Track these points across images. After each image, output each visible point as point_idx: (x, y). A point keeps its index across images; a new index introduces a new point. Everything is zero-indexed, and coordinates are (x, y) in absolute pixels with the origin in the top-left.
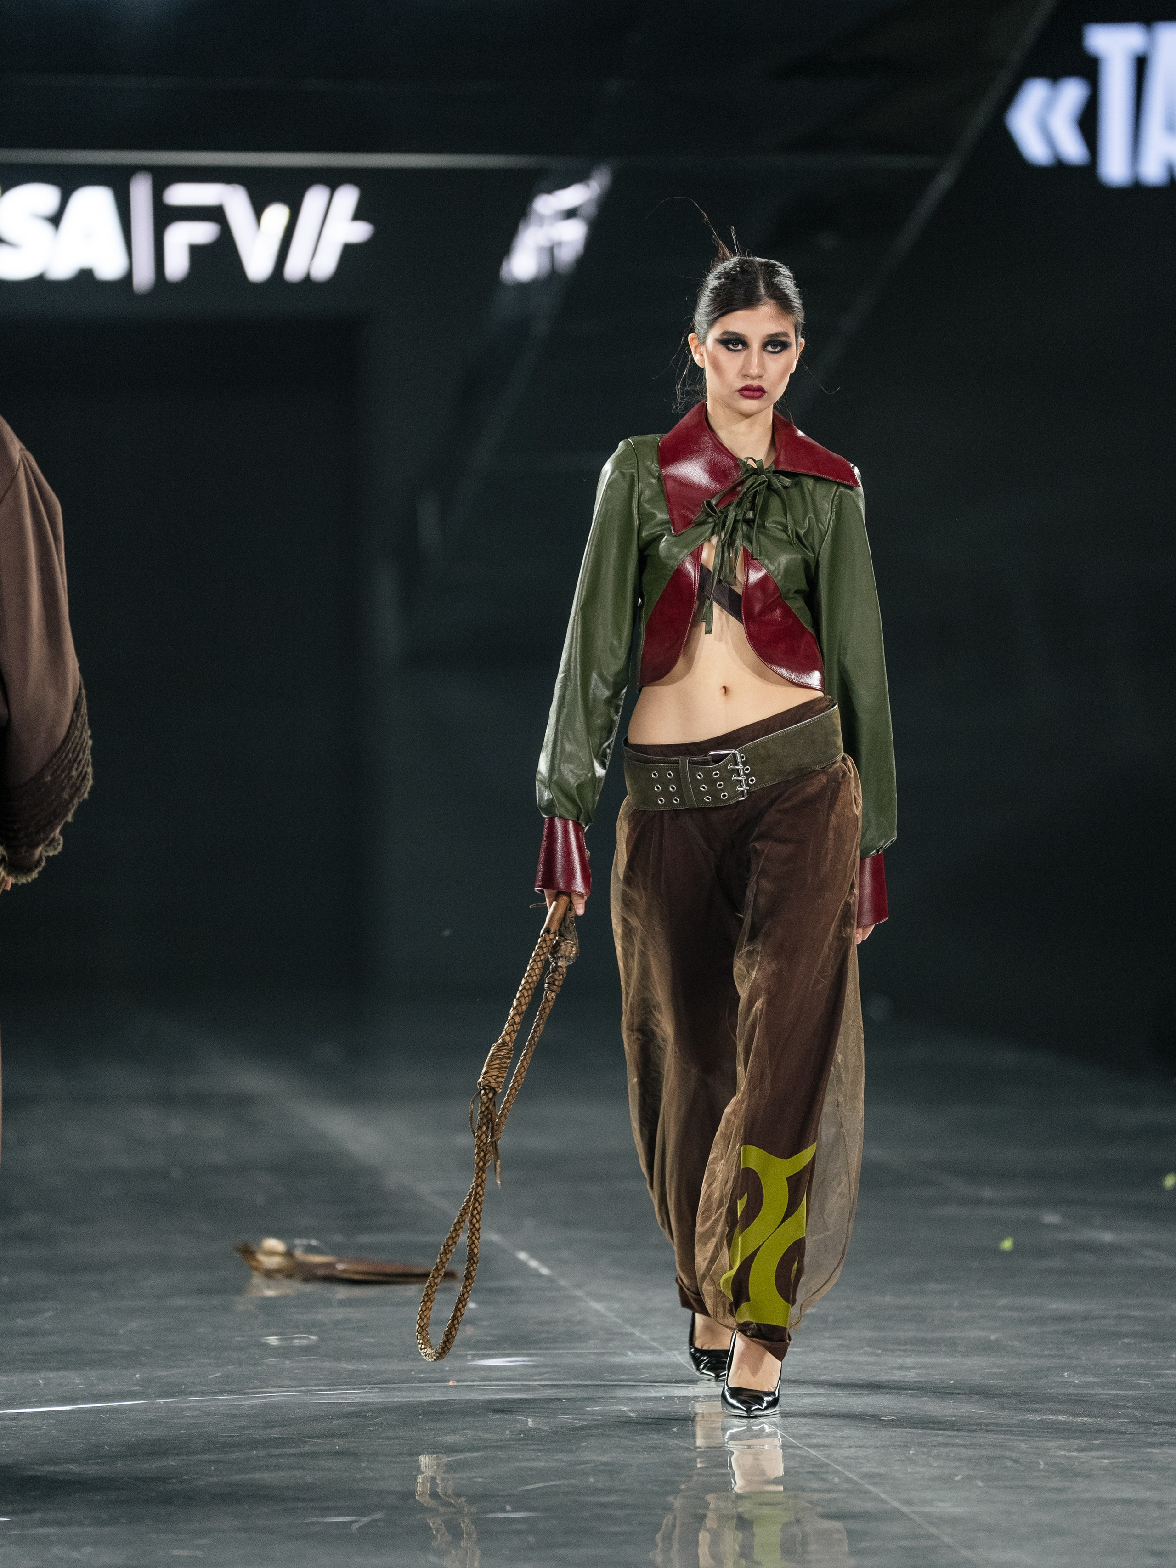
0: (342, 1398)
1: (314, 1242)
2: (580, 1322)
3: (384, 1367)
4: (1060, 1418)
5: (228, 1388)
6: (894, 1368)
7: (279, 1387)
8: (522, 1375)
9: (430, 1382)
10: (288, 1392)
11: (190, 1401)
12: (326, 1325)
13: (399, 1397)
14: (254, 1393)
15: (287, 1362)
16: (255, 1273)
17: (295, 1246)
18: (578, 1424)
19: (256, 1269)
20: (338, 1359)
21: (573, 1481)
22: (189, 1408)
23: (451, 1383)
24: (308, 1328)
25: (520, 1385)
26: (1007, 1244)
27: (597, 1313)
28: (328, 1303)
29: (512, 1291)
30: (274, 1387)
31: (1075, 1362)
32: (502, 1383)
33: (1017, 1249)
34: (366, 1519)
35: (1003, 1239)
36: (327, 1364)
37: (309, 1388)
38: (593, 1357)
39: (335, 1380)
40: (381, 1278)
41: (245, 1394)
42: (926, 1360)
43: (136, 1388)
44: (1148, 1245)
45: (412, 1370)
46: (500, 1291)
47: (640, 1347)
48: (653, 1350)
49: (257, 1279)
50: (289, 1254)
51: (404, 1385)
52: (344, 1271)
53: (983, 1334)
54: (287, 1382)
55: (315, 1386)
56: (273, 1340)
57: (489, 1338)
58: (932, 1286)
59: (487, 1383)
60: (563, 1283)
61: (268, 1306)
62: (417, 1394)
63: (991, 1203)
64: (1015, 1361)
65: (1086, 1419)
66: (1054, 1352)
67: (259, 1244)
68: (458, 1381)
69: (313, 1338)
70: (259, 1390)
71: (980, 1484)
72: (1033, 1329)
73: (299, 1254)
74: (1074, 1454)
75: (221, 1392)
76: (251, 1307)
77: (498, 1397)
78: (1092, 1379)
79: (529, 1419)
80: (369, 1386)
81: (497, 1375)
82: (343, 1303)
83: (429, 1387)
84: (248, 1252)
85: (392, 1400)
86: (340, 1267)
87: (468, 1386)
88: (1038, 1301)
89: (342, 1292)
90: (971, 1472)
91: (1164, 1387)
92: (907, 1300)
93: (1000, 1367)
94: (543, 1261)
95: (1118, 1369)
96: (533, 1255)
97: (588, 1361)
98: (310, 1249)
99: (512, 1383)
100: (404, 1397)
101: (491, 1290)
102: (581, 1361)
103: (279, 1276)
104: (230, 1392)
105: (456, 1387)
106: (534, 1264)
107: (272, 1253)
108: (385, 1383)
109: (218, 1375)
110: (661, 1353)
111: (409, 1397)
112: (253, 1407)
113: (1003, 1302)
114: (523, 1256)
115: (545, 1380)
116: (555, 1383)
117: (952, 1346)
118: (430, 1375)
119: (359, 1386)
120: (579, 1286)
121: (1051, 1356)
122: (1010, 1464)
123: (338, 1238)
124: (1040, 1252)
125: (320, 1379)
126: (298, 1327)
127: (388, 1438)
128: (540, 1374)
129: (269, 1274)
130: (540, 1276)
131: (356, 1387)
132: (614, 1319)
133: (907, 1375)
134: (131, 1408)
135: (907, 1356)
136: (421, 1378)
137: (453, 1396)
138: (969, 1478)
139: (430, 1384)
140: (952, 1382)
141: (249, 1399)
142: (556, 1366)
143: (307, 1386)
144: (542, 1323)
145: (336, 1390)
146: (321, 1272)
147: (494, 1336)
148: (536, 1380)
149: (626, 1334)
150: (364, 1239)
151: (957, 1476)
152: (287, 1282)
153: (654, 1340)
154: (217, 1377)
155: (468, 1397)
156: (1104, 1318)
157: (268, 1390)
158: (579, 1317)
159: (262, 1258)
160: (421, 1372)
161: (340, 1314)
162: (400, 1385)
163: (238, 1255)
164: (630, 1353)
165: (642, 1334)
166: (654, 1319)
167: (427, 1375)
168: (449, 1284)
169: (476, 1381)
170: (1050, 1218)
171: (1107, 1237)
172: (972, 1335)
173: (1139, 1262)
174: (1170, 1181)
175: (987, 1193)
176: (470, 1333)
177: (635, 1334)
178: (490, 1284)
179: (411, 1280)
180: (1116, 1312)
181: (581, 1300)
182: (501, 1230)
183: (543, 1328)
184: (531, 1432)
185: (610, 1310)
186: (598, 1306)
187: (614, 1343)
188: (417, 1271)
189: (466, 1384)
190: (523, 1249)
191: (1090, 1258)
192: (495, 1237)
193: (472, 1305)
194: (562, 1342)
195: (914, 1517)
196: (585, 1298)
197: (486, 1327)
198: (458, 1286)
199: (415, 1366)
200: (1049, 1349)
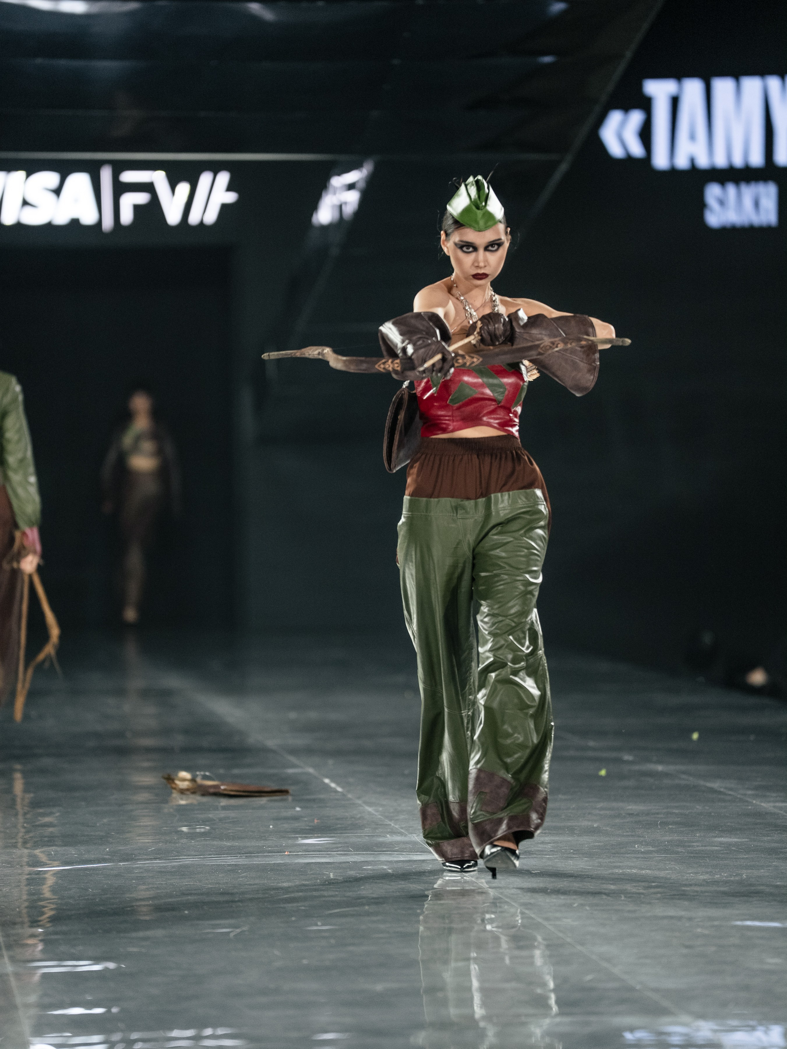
0: (224, 862)
1: (207, 774)
2: (359, 818)
3: (248, 844)
4: (633, 871)
5: (159, 856)
6: (538, 843)
7: (188, 856)
8: (327, 848)
9: (274, 852)
10: (193, 858)
11: (138, 864)
12: (215, 820)
13: (256, 861)
14: (174, 859)
15: (193, 842)
16: (174, 791)
17: (197, 775)
18: (359, 876)
19: (175, 789)
20: (221, 839)
21: (356, 908)
22: (137, 868)
23: (286, 853)
24: (204, 822)
25: (326, 854)
26: (603, 773)
27: (369, 813)
28: (216, 808)
29: (321, 801)
30: (185, 856)
31: (642, 839)
32: (315, 853)
33: (608, 774)
34: (238, 930)
35: (600, 769)
36: (215, 843)
37: (205, 856)
38: (367, 838)
39: (220, 852)
40: (246, 794)
41: (168, 859)
42: (557, 838)
43: (107, 857)
44: (684, 773)
45: (264, 846)
46: (314, 800)
47: (393, 832)
48: (402, 834)
49: (175, 794)
50: (193, 780)
51: (259, 854)
52: (225, 790)
53: (590, 823)
54: (193, 853)
55: (209, 855)
56: (185, 829)
57: (308, 828)
58: (561, 796)
59: (307, 853)
60: (350, 796)
61: (181, 810)
62: (267, 859)
63: (594, 749)
64: (607, 839)
65: (647, 871)
66: (630, 833)
67: (177, 775)
68: (290, 852)
69: (207, 828)
70: (178, 858)
71: (588, 908)
72: (617, 821)
73: (199, 780)
75: (155, 859)
76: (171, 810)
77: (313, 861)
78: (651, 849)
79: (331, 874)
80: (239, 855)
81: (313, 848)
82: (225, 808)
83: (274, 855)
84: (170, 779)
85: (253, 863)
86: (222, 787)
87: (296, 855)
88: (621, 804)
89: (224, 802)
90: (582, 902)
91: (692, 853)
93: (600, 842)
94: (338, 784)
95: (666, 843)
96: (333, 780)
97: (365, 840)
98: (205, 777)
99: (321, 853)
100: (259, 861)
101: (309, 800)
102: (360, 840)
103: (188, 793)
104: (159, 859)
105: (289, 855)
106: (333, 785)
107: (184, 780)
108: (249, 853)
109: (153, 849)
110: (406, 836)
111: (262, 861)
112: (173, 867)
113: (600, 805)
114: (327, 781)
115: (340, 851)
116: (345, 853)
117: (572, 831)
118: (275, 849)
119: (234, 855)
120: (359, 798)
121: (629, 836)
122: (604, 897)
123: (222, 771)
124: (622, 777)
125: (211, 851)
126: (198, 822)
128: (337, 848)
129: (182, 792)
130: (336, 792)
131: (232, 855)
132: (380, 816)
133: (546, 847)
134: (104, 868)
135: (547, 836)
136: (269, 850)
137: (288, 861)
138: (582, 905)
139: (274, 854)
140: (572, 851)
141: (171, 862)
142: (346, 843)
143: (204, 855)
144: (338, 819)
145: (220, 857)
146: (212, 790)
147: (310, 826)
148: (334, 851)
149: (387, 825)
150: (236, 771)
151: (574, 904)
152: (192, 796)
153: (402, 828)
154: (152, 850)
155: (296, 861)
156: (658, 814)
157: (182, 857)
158: (359, 816)
159: (177, 782)
160: (269, 847)
161: (222, 814)
162: (258, 855)
163: (165, 781)
164: (388, 836)
165: (396, 825)
166: (402, 817)
167: (272, 849)
168: (285, 797)
169: (301, 852)
170: (627, 757)
171: (660, 768)
172: (583, 824)
173: (677, 781)
174: (695, 736)
175: (591, 743)
176: (297, 825)
177: (391, 825)
178: (308, 797)
179: (263, 794)
180: (665, 810)
181: (360, 805)
182: (314, 767)
183: (338, 822)
184: (332, 881)
185: (377, 811)
186: (370, 809)
187: (380, 830)
188: (266, 789)
189: (295, 853)
190: (327, 777)
191: (651, 780)
192: (311, 770)
193: (298, 809)
194: (350, 830)
195: (550, 927)
196: (364, 805)
197: (306, 821)
198: (290, 798)
199: (266, 843)
200: (627, 832)
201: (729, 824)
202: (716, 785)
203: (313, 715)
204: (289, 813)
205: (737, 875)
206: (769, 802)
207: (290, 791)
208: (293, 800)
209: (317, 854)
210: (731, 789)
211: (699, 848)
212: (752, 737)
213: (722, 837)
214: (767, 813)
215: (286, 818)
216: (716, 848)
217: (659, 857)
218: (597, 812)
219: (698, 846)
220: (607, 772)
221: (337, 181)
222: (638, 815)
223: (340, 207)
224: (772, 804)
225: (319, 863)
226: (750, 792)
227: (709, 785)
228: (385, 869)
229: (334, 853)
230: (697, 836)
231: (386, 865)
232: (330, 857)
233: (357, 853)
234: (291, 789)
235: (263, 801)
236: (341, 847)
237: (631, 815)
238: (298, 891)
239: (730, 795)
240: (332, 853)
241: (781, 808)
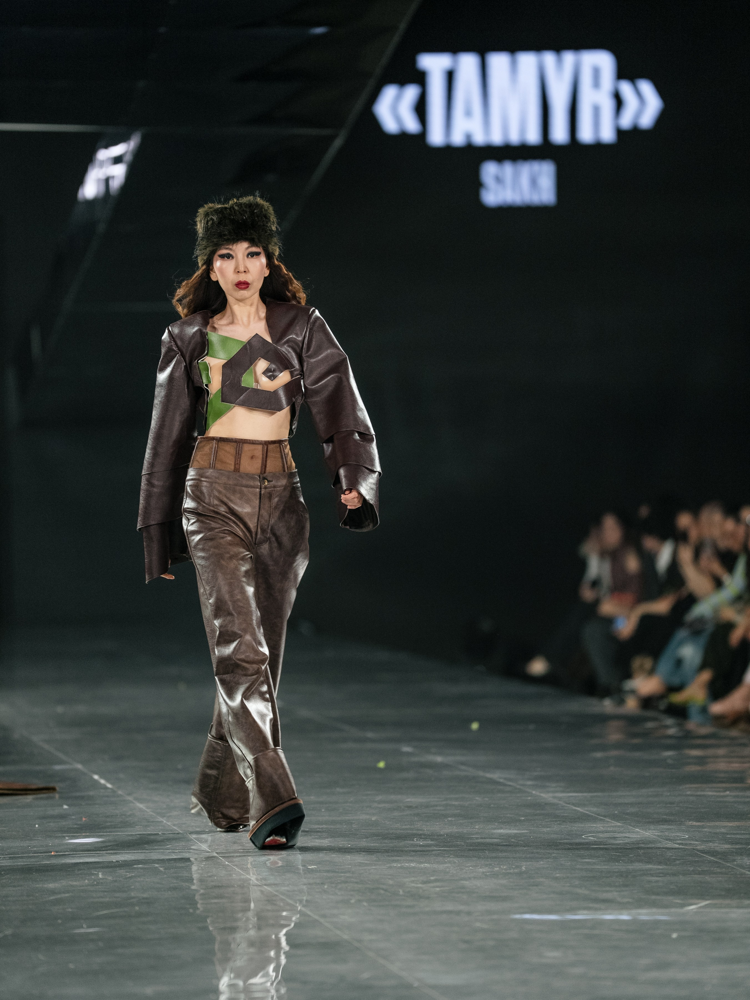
2: (130, 816)
3: (12, 844)
4: (412, 864)
8: (96, 847)
13: (21, 862)
18: (129, 875)
21: (126, 909)
23: (52, 854)
25: (94, 854)
26: (381, 765)
27: (141, 810)
29: (90, 798)
31: (421, 832)
32: (83, 853)
33: (388, 767)
35: (379, 761)
40: (11, 792)
44: (463, 764)
45: (29, 846)
46: (82, 798)
47: (165, 830)
48: (173, 831)
51: (24, 855)
53: (368, 817)
57: (75, 826)
58: (338, 790)
59: (74, 853)
60: (120, 792)
62: (32, 860)
63: (373, 741)
65: (426, 864)
66: (409, 827)
68: (57, 852)
71: (365, 904)
72: (396, 814)
74: (420, 885)
77: (81, 861)
78: (430, 842)
79: (99, 873)
80: (3, 856)
81: (81, 848)
83: (40, 856)
85: (17, 864)
87: (63, 855)
88: (399, 797)
90: (360, 898)
91: (471, 845)
92: (323, 798)
94: (107, 780)
95: (445, 836)
96: (101, 777)
99: (90, 852)
100: (25, 862)
101: (77, 798)
105: (55, 855)
106: (103, 781)
108: (13, 854)
110: (178, 833)
111: (28, 862)
113: (379, 798)
114: (96, 777)
115: (109, 850)
116: (115, 852)
117: (349, 824)
118: (41, 849)
120: (129, 794)
121: (407, 829)
122: (382, 892)
124: (401, 769)
127: (14, 886)
128: (107, 846)
130: (106, 788)
132: (151, 813)
133: (323, 842)
136: (35, 850)
137: (54, 861)
138: (360, 901)
139: (40, 854)
140: (349, 846)
142: (116, 841)
144: (108, 817)
147: (78, 825)
148: (104, 851)
149: (158, 822)
151: (351, 899)
153: (174, 825)
155: (63, 861)
156: (437, 806)
158: (129, 813)
160: (34, 847)
162: (22, 855)
165: (168, 822)
166: (175, 813)
167: (38, 849)
168: (51, 795)
169: (68, 852)
170: (406, 749)
171: (439, 759)
172: (361, 818)
173: (457, 773)
174: (475, 726)
175: (370, 735)
176: (64, 823)
177: (163, 821)
178: (78, 794)
179: (28, 792)
180: (444, 803)
181: (131, 802)
182: (82, 762)
183: (108, 820)
184: (101, 881)
185: (148, 808)
186: (141, 806)
187: (152, 827)
188: (33, 787)
189: (62, 853)
190: (96, 773)
191: (430, 772)
192: (79, 766)
193: (65, 807)
194: (119, 828)
195: (327, 925)
196: (134, 801)
197: (73, 819)
198: (57, 796)
199: (31, 843)
200: (405, 825)
201: (508, 815)
202: (496, 775)
203: (82, 709)
204: (56, 811)
205: (517, 867)
206: (548, 792)
207: (57, 789)
208: (61, 798)
209: (85, 854)
210: (510, 780)
211: (479, 841)
212: (532, 727)
213: (501, 828)
214: (546, 804)
215: (53, 817)
216: (496, 840)
217: (438, 850)
218: (376, 805)
219: (477, 838)
220: (386, 764)
221: (104, 154)
222: (416, 807)
223: (107, 181)
224: (551, 795)
225: (87, 863)
226: (529, 783)
227: (489, 775)
228: (157, 867)
229: (103, 852)
230: (476, 828)
231: (157, 863)
232: (99, 856)
233: (127, 851)
234: (58, 786)
235: (29, 799)
236: (111, 846)
237: (410, 807)
238: (64, 893)
239: (510, 786)
240: (101, 852)
241: (560, 799)
